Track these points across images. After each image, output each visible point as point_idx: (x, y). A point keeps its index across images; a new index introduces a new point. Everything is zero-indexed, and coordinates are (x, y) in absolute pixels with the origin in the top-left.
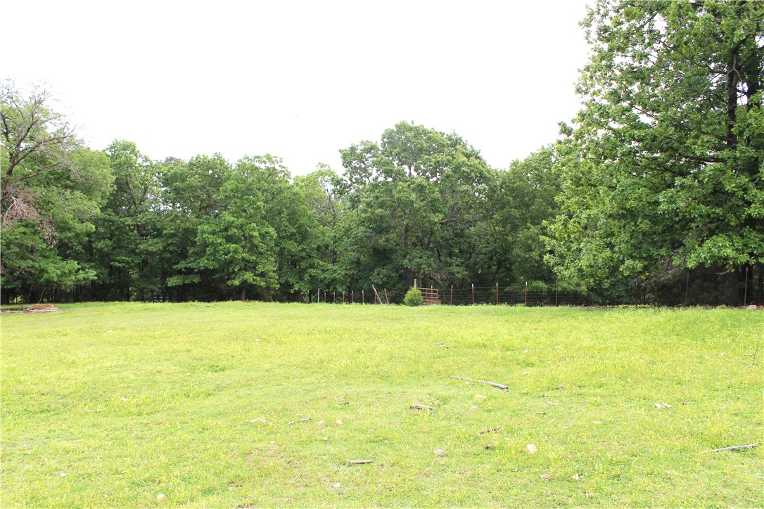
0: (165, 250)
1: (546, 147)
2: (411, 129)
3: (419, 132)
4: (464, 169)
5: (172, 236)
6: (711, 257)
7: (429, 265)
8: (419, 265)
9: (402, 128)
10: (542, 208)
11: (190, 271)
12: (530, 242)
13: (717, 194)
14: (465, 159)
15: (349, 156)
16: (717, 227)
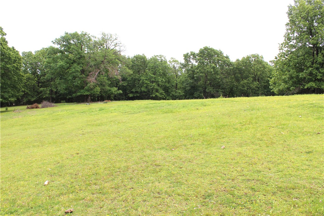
0: (128, 85)
1: (249, 55)
2: (209, 49)
3: (212, 50)
4: (227, 62)
5: (130, 81)
6: (310, 86)
7: (213, 91)
8: (210, 91)
9: (206, 49)
10: (247, 75)
11: (137, 92)
12: (244, 85)
13: (311, 74)
14: (226, 59)
15: (186, 57)
16: (310, 81)
